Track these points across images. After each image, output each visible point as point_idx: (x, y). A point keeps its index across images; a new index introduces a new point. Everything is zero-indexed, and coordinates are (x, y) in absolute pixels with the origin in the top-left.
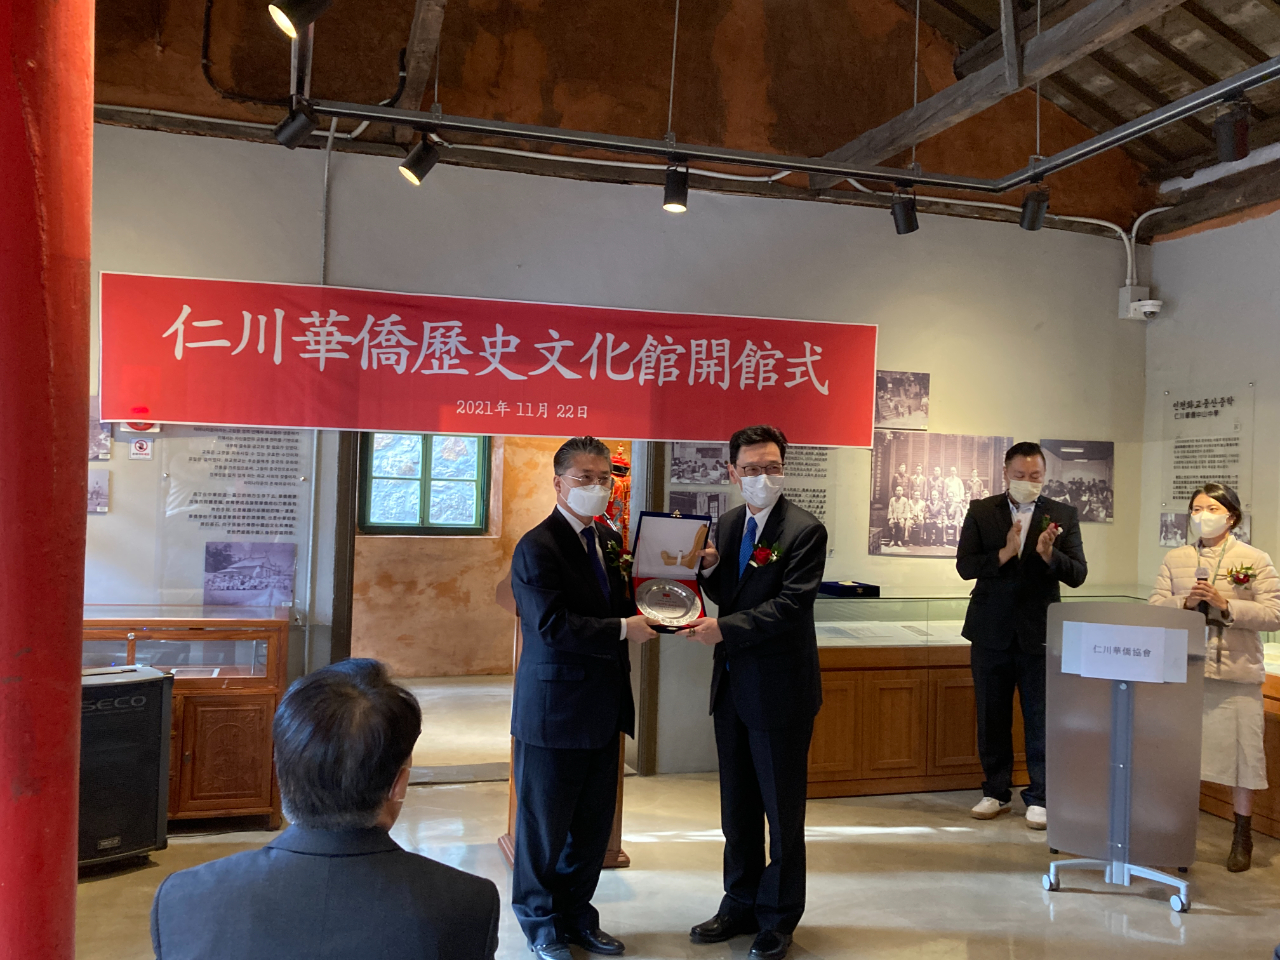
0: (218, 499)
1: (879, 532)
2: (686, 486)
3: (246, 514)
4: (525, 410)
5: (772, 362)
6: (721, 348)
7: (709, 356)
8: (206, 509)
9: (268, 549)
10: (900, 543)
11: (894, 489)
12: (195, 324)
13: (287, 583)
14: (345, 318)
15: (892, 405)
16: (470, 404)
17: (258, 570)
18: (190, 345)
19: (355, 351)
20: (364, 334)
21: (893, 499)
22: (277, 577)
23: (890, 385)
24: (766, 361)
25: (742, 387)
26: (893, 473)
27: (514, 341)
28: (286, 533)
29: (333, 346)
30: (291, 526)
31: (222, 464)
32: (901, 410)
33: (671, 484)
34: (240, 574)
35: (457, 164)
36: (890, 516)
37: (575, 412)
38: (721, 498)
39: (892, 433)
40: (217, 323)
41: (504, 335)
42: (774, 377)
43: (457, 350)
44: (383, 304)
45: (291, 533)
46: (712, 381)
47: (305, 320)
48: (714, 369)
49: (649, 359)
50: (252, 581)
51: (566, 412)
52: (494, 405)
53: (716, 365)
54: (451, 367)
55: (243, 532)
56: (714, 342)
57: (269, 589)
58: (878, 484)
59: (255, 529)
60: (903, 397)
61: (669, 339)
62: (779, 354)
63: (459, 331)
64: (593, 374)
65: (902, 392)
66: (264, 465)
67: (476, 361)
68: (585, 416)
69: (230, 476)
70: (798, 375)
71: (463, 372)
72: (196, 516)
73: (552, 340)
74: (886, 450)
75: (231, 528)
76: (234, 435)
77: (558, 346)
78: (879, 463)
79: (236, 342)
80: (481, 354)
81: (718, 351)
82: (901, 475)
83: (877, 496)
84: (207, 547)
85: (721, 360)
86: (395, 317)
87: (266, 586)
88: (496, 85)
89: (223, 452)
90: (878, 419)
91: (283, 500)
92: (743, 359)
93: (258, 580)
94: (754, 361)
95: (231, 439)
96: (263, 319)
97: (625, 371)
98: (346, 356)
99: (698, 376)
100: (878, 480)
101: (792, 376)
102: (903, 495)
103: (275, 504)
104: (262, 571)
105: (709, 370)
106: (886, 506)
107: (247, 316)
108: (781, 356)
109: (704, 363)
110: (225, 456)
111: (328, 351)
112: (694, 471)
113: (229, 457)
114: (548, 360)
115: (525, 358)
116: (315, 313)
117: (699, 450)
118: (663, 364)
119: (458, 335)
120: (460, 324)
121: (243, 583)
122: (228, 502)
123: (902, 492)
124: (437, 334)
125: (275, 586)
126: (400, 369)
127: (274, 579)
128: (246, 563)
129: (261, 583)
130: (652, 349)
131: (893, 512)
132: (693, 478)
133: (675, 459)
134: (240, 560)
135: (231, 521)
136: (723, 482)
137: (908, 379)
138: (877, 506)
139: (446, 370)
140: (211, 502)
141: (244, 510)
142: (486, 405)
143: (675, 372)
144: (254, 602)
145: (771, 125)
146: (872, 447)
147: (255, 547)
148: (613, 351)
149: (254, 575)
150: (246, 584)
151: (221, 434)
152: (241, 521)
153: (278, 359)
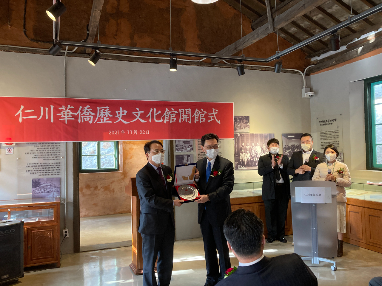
0: (35, 165)
1: (237, 163)
2: (180, 153)
3: (44, 169)
4: (130, 133)
5: (203, 115)
6: (188, 111)
7: (185, 114)
8: (32, 169)
9: (52, 180)
10: (244, 166)
11: (241, 151)
12: (25, 111)
13: (58, 190)
14: (73, 107)
15: (239, 126)
16: (113, 132)
17: (49, 186)
18: (24, 118)
19: (76, 117)
20: (79, 112)
21: (241, 153)
22: (55, 188)
23: (238, 120)
24: (202, 115)
25: (195, 122)
26: (240, 146)
27: (126, 112)
28: (57, 174)
29: (69, 116)
30: (59, 172)
31: (36, 154)
32: (242, 127)
33: (176, 153)
34: (43, 188)
35: (105, 59)
36: (240, 158)
37: (145, 132)
38: (191, 156)
39: (240, 134)
40: (32, 110)
41: (122, 110)
42: (204, 119)
43: (108, 115)
44: (85, 102)
45: (59, 174)
46: (186, 121)
47: (60, 109)
48: (186, 118)
49: (167, 115)
50: (47, 190)
51: (142, 133)
52: (120, 132)
53: (187, 116)
54: (106, 121)
55: (44, 175)
56: (186, 110)
57: (53, 192)
58: (236, 149)
59: (47, 174)
60: (242, 123)
61: (173, 109)
62: (205, 112)
63: (109, 110)
64: (150, 121)
65: (242, 122)
66: (50, 154)
67: (114, 118)
68: (148, 133)
69: (39, 158)
70: (211, 118)
71: (110, 122)
72: (28, 171)
73: (137, 111)
74: (238, 139)
75: (40, 174)
76: (39, 145)
77: (139, 113)
78: (236, 143)
79: (39, 116)
80: (116, 116)
81: (188, 112)
82: (243, 146)
83: (236, 153)
84: (32, 181)
85: (188, 115)
86: (88, 106)
87: (52, 191)
88: (116, 35)
89: (36, 150)
90: (235, 130)
91: (56, 164)
92: (195, 114)
93: (49, 190)
94: (198, 115)
95: (39, 146)
96: (47, 109)
97: (160, 119)
98: (73, 119)
99: (182, 120)
100: (236, 148)
101: (210, 119)
102: (244, 152)
103: (53, 166)
104: (50, 187)
105: (185, 118)
106: (239, 156)
107: (42, 108)
108: (206, 113)
109: (184, 116)
110: (37, 152)
111: (68, 118)
112: (182, 148)
113: (38, 152)
114: (136, 117)
115: (129, 117)
116: (63, 106)
117: (183, 142)
118: (171, 117)
119: (108, 111)
120: (109, 108)
121: (44, 191)
122: (38, 166)
123: (243, 151)
124: (102, 111)
125: (55, 191)
126: (91, 122)
127: (54, 189)
128: (45, 185)
129: (50, 190)
130: (168, 112)
131: (241, 157)
132: (182, 151)
133: (176, 145)
134: (43, 184)
135: (40, 172)
136: (191, 151)
137: (243, 118)
138: (236, 156)
139: (105, 122)
140: (33, 166)
141: (44, 168)
142: (118, 132)
143: (175, 119)
144: (48, 197)
145: (199, 45)
146: (234, 138)
147: (48, 180)
148: (156, 113)
149: (48, 188)
150: (46, 191)
151: (35, 145)
152: (43, 172)
153: (52, 121)
